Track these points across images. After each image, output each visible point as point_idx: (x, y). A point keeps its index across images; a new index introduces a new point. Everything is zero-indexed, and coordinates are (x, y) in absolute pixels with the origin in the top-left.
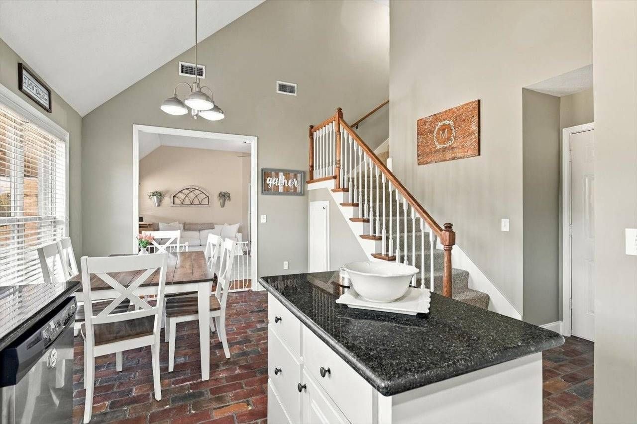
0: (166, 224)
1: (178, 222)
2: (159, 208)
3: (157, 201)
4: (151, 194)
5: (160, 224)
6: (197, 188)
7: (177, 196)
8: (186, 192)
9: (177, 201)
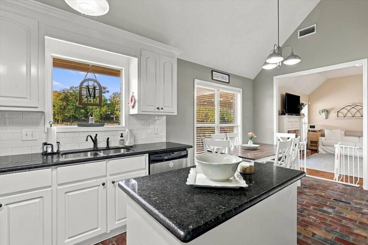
0: (329, 131)
1: (340, 130)
2: (326, 120)
3: (325, 115)
4: (321, 112)
5: (325, 130)
6: (358, 104)
7: (341, 111)
8: (349, 108)
9: (340, 115)
